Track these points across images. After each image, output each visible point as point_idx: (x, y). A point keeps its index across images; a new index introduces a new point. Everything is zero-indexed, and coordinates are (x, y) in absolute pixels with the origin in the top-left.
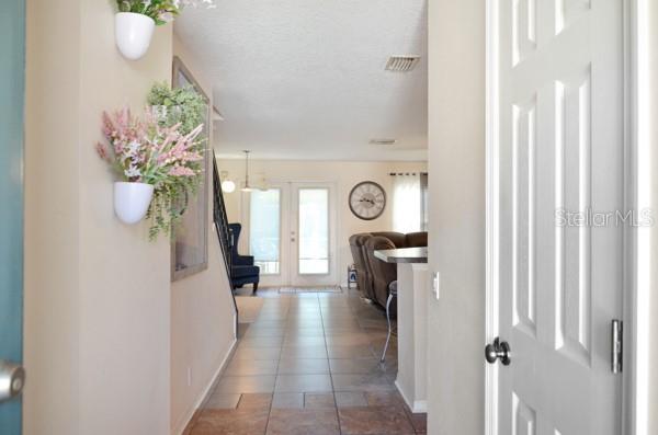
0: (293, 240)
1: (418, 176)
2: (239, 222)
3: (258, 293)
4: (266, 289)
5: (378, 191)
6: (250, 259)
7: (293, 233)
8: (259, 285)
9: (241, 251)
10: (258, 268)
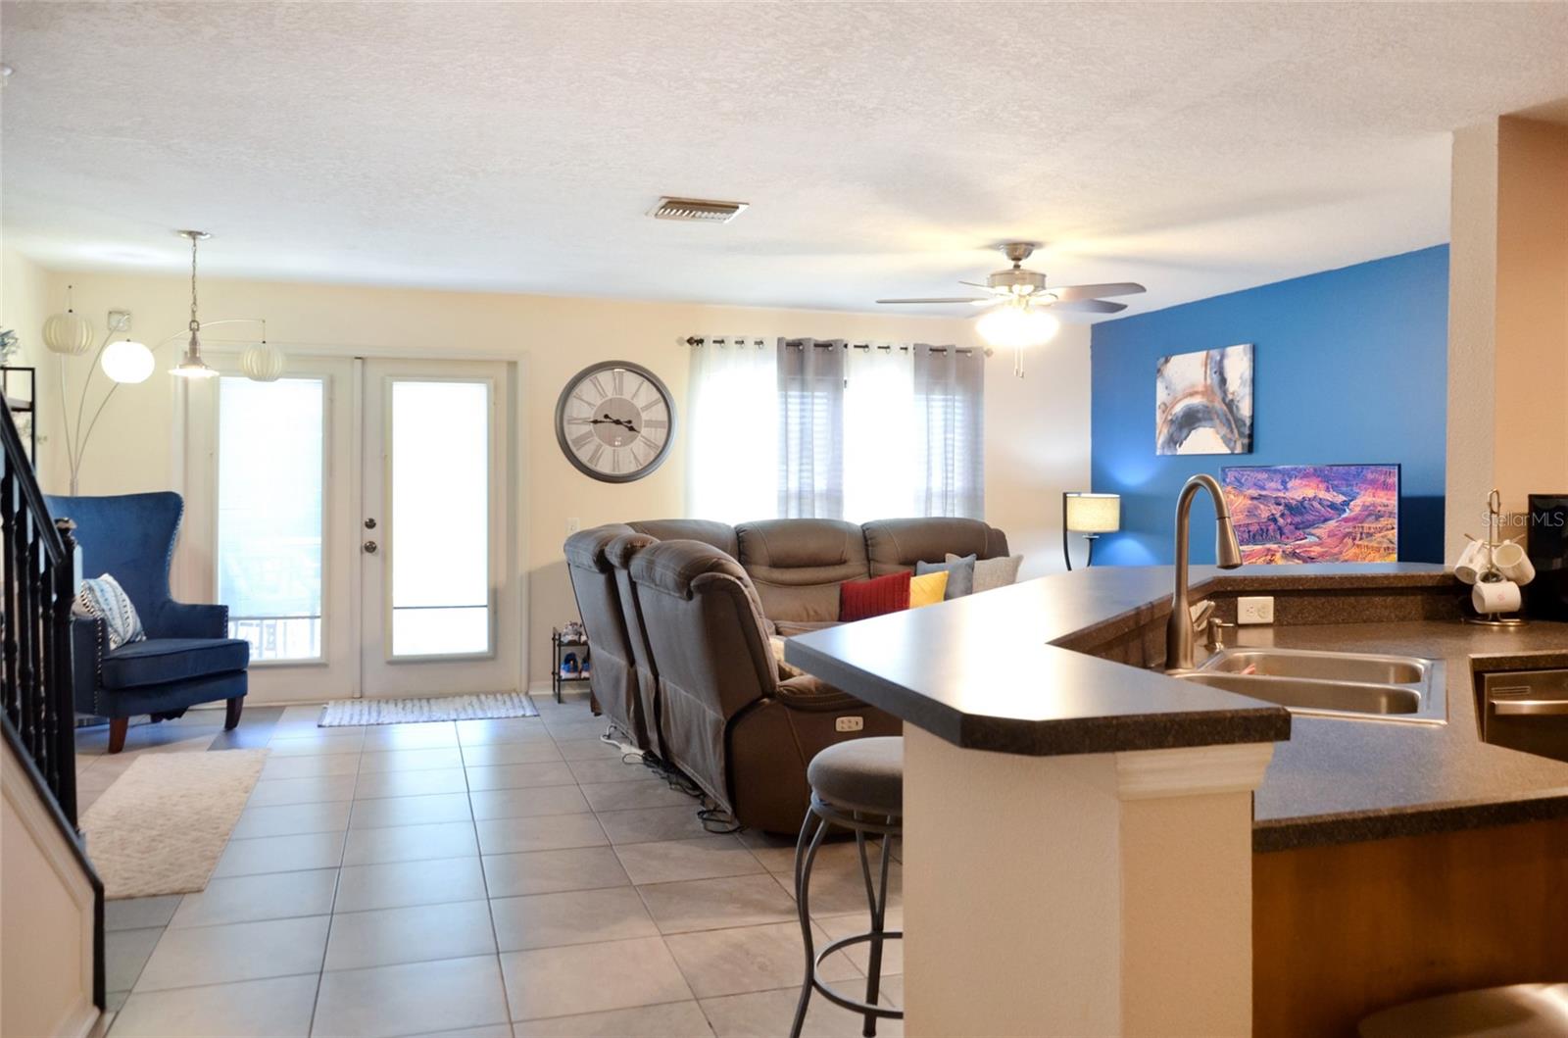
0: (370, 548)
1: (772, 347)
2: (176, 489)
3: (242, 732)
4: (272, 713)
5: (648, 393)
6: (216, 617)
7: (371, 524)
8: (248, 701)
9: (183, 591)
10: (243, 647)
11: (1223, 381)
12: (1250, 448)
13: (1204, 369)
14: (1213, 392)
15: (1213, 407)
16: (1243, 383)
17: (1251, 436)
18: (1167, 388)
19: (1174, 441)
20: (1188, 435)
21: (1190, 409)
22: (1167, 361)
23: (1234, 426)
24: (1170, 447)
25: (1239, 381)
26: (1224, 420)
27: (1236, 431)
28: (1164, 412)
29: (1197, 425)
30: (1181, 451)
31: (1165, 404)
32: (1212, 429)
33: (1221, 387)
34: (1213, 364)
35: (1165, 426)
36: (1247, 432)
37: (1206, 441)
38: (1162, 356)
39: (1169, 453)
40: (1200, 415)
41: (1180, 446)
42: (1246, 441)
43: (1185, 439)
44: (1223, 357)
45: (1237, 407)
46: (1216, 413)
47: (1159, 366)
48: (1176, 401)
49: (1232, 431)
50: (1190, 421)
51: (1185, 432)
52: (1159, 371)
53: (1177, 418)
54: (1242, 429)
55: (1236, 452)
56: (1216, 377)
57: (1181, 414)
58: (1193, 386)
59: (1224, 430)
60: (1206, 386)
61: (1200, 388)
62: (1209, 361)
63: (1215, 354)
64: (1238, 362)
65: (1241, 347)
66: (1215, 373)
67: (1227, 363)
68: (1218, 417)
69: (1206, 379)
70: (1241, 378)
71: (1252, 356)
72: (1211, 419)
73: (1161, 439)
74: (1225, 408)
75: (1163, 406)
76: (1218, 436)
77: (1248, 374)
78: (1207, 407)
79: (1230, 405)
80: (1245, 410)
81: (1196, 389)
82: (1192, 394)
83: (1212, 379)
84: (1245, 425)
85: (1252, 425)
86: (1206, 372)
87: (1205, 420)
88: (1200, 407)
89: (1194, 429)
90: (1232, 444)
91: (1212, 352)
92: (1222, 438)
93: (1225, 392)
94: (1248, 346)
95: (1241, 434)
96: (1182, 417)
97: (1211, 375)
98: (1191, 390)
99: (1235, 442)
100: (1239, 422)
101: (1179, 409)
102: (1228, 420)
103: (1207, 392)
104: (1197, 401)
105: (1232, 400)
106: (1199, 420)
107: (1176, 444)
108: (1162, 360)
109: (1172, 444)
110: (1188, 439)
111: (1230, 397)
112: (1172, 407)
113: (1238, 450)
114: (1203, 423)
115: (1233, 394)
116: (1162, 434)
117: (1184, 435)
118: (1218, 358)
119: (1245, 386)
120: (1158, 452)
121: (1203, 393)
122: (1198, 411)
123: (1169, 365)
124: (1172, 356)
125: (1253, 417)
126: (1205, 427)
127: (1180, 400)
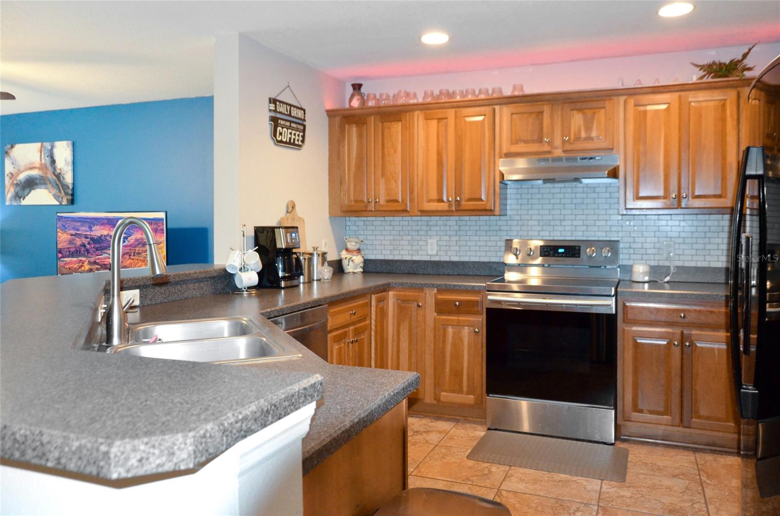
11: (53, 162)
12: (72, 202)
13: (39, 153)
14: (46, 167)
15: (47, 177)
16: (67, 163)
17: (72, 195)
18: (13, 164)
19: (18, 196)
20: (29, 193)
21: (30, 177)
22: (12, 147)
23: (61, 189)
24: (16, 200)
25: (64, 162)
26: (55, 185)
27: (62, 192)
28: (11, 178)
29: (35, 187)
30: (25, 202)
31: (12, 174)
32: (46, 190)
33: (52, 165)
34: (46, 151)
35: (12, 187)
36: (70, 192)
37: (41, 197)
38: (9, 144)
39: (16, 204)
40: (38, 181)
41: (23, 199)
42: (70, 197)
43: (27, 195)
44: (52, 147)
45: (63, 177)
46: (49, 180)
47: (6, 150)
48: (20, 172)
49: (60, 192)
50: (30, 184)
51: (27, 191)
52: (7, 153)
53: (21, 183)
54: (66, 190)
55: (63, 203)
56: (48, 160)
57: (24, 180)
58: (32, 163)
59: (55, 191)
60: (41, 164)
61: (38, 165)
62: (43, 149)
63: (48, 145)
64: (63, 152)
65: (64, 143)
66: (48, 156)
67: (55, 151)
68: (50, 183)
69: (41, 160)
70: (66, 161)
71: (72, 148)
72: (46, 184)
73: (9, 195)
74: (55, 177)
75: (10, 175)
76: (51, 194)
77: (70, 158)
78: (42, 177)
79: (58, 176)
80: (68, 179)
81: (34, 166)
82: (31, 169)
83: (45, 160)
84: (69, 188)
85: (73, 188)
86: (41, 156)
87: (41, 184)
88: (38, 176)
89: (33, 189)
90: (60, 199)
91: (45, 144)
92: (53, 196)
93: (55, 169)
94: (70, 142)
95: (66, 194)
96: (25, 182)
97: (45, 157)
98: (30, 166)
99: (62, 198)
100: (65, 186)
101: (22, 177)
102: (57, 184)
103: (42, 167)
104: (35, 173)
105: (60, 173)
106: (37, 184)
107: (20, 198)
108: (9, 146)
109: (17, 198)
110: (29, 195)
111: (58, 171)
112: (18, 175)
113: (65, 202)
114: (40, 186)
115: (60, 169)
116: (10, 193)
117: (26, 193)
118: (50, 148)
119: (68, 166)
120: (7, 203)
121: (40, 169)
122: (36, 179)
123: (13, 149)
124: (15, 144)
125: (73, 184)
126: (41, 188)
127: (23, 171)
